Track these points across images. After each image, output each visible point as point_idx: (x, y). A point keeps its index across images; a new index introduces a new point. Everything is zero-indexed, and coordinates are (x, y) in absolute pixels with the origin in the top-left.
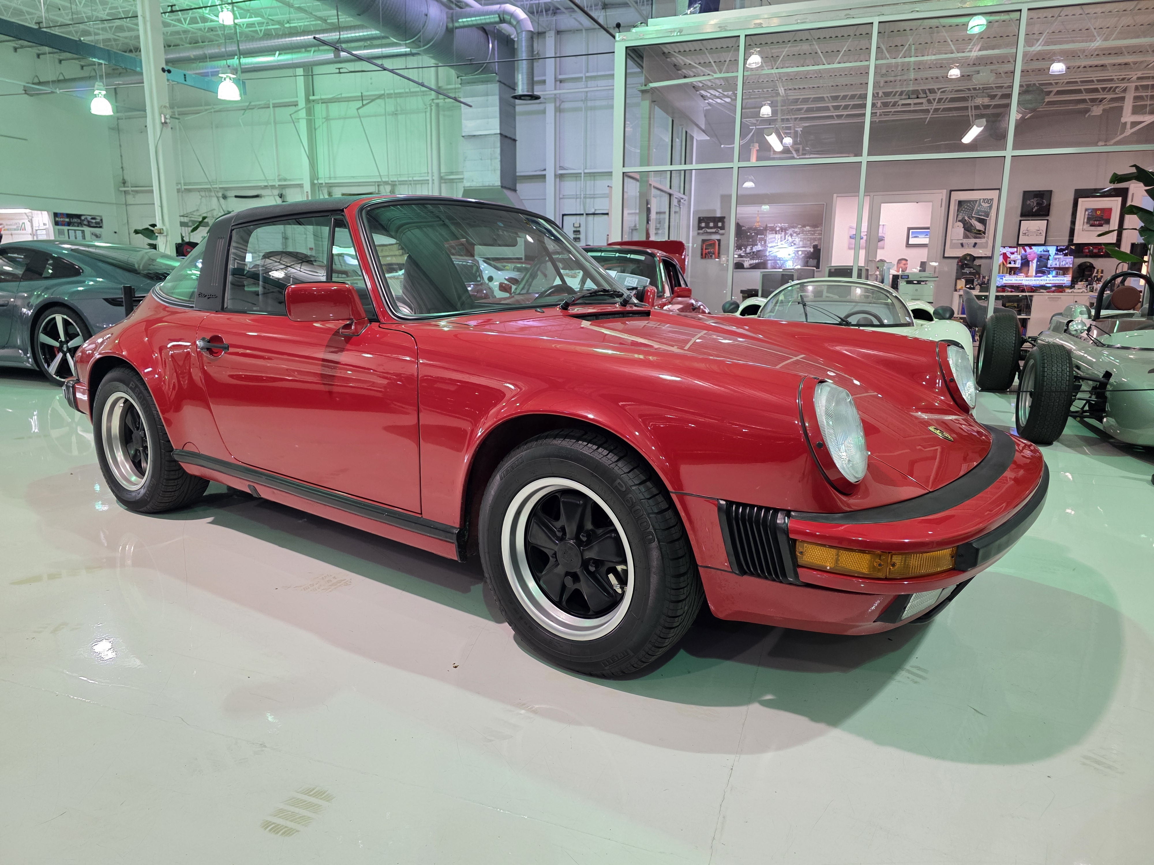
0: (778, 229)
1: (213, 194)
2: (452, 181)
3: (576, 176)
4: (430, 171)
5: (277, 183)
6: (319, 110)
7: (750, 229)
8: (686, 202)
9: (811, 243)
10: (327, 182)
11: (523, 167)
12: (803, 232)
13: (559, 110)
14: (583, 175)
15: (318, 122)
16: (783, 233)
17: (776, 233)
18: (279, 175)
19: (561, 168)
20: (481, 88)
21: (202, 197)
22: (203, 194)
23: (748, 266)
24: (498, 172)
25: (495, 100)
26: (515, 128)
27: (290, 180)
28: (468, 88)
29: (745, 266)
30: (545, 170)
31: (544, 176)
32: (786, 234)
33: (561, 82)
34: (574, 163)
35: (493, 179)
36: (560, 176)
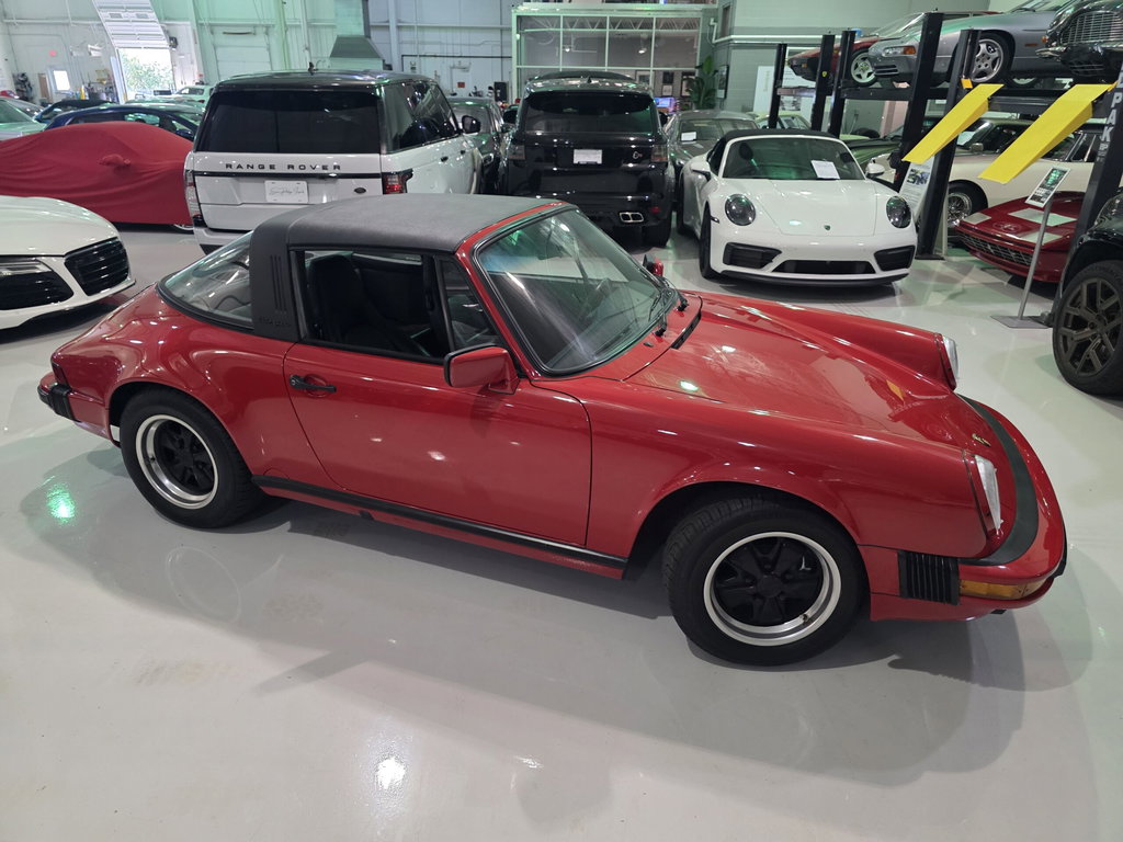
2: (315, 26)
3: (411, 28)
11: (374, 20)
14: (416, 28)
19: (399, 21)
24: (362, 26)
30: (388, 22)
31: (388, 27)
34: (409, 19)
35: (359, 30)
36: (399, 28)
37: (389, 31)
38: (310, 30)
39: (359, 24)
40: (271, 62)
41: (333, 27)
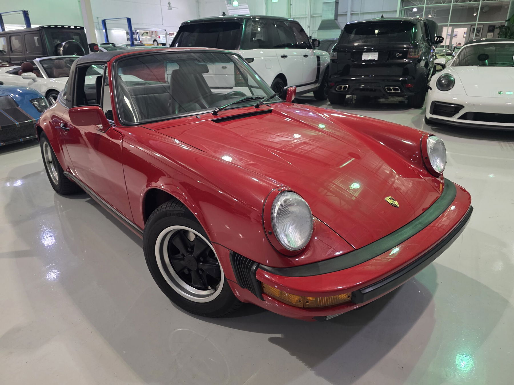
2: (314, 17)
3: (358, 14)
4: (307, 14)
11: (340, 12)
14: (360, 14)
19: (352, 11)
24: (334, 15)
30: (347, 12)
31: (346, 14)
34: (357, 10)
35: (332, 17)
36: (352, 14)
37: (347, 16)
38: (311, 19)
39: (333, 14)
41: (321, 16)
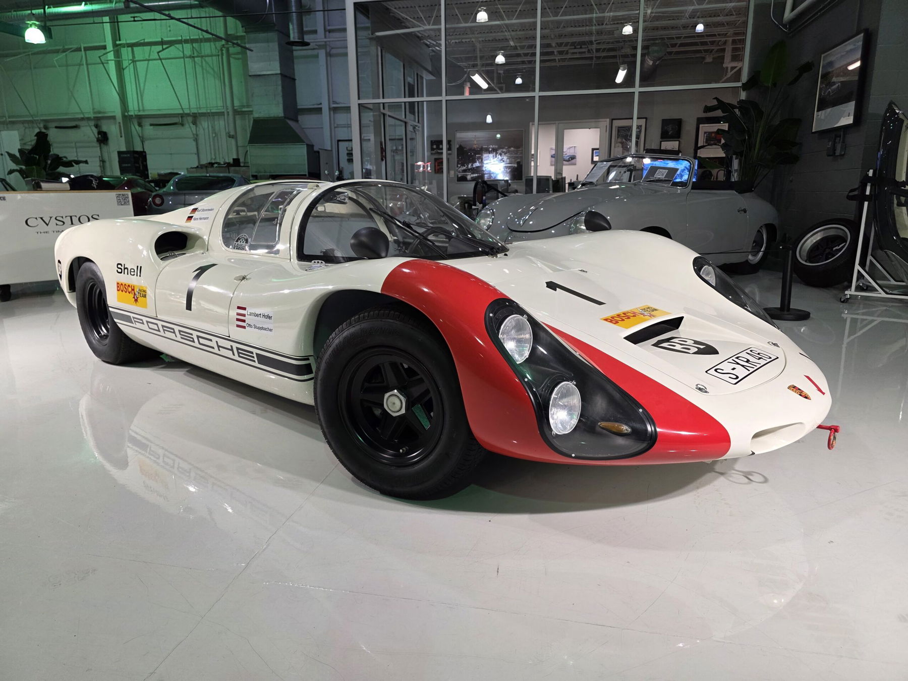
0: (490, 150)
1: (35, 125)
4: (224, 105)
5: (92, 115)
6: (126, 53)
7: (471, 150)
8: (420, 129)
9: (515, 161)
10: (136, 114)
11: (302, 102)
12: (509, 152)
13: (329, 55)
15: (125, 64)
16: (495, 153)
17: (490, 153)
18: (93, 109)
19: (335, 102)
20: (262, 35)
21: (26, 128)
22: (26, 125)
23: (470, 179)
24: (281, 106)
25: (275, 46)
26: (294, 69)
27: (104, 113)
28: (252, 36)
29: (468, 179)
30: (321, 104)
31: (320, 109)
32: (496, 154)
33: (330, 31)
34: (344, 99)
35: (277, 111)
36: (332, 109)
37: (321, 113)
38: (237, 117)
39: (276, 104)
40: (198, 154)
